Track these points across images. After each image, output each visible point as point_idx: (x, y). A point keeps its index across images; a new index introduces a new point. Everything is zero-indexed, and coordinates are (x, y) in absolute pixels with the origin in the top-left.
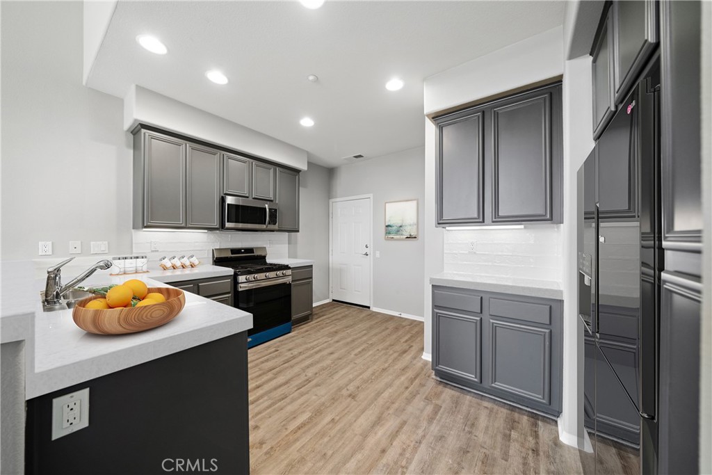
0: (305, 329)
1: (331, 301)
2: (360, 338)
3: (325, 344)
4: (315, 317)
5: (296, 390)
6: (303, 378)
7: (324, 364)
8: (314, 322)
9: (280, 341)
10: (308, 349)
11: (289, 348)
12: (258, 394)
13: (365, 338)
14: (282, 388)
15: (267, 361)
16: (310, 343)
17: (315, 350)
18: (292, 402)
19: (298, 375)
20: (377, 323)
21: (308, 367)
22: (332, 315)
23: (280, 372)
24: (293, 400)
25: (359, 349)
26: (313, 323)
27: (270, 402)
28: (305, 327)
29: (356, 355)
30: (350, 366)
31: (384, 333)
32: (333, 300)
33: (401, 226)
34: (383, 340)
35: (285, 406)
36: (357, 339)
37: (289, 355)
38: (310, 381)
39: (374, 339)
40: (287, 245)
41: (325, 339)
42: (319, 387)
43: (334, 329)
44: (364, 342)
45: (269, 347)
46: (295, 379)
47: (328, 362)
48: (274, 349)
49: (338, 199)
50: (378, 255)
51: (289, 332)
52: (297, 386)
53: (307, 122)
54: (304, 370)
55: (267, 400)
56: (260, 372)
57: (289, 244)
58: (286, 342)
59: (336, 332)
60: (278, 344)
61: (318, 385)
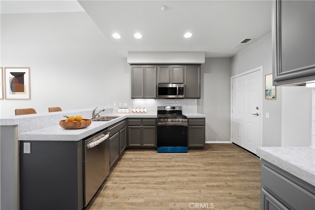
0: (196, 154)
1: (231, 143)
2: (225, 176)
3: (197, 168)
4: (211, 149)
5: (154, 184)
6: (164, 180)
7: (181, 179)
8: (206, 152)
9: (177, 155)
10: (184, 166)
11: (176, 160)
12: (141, 175)
13: (229, 178)
14: (151, 178)
15: (162, 162)
16: (189, 163)
17: (188, 168)
18: (146, 188)
19: (164, 177)
20: (255, 172)
21: (172, 175)
22: (222, 152)
23: (159, 170)
24: (148, 188)
25: (215, 184)
26: (204, 153)
27: (141, 181)
28: (197, 153)
29: (207, 186)
30: (195, 191)
31: (254, 183)
32: (233, 143)
33: (271, 90)
34: (245, 189)
35: (141, 188)
36: (222, 175)
37: (173, 164)
38: (165, 184)
39: (237, 184)
40: (197, 106)
41: (200, 165)
42: (164, 190)
43: (212, 162)
44: (225, 181)
45: (170, 156)
46: (160, 177)
47: (185, 179)
48: (170, 158)
49: (236, 76)
50: (267, 115)
51: (187, 152)
52: (157, 182)
53: (188, 35)
54: (169, 176)
55: (140, 180)
56: (154, 165)
57: (197, 105)
58: (180, 157)
59: (212, 164)
60: (175, 156)
61: (165, 189)
